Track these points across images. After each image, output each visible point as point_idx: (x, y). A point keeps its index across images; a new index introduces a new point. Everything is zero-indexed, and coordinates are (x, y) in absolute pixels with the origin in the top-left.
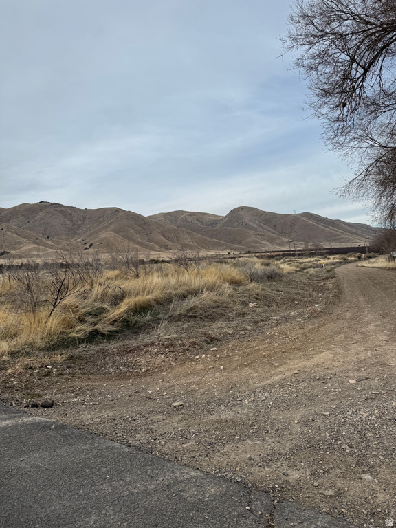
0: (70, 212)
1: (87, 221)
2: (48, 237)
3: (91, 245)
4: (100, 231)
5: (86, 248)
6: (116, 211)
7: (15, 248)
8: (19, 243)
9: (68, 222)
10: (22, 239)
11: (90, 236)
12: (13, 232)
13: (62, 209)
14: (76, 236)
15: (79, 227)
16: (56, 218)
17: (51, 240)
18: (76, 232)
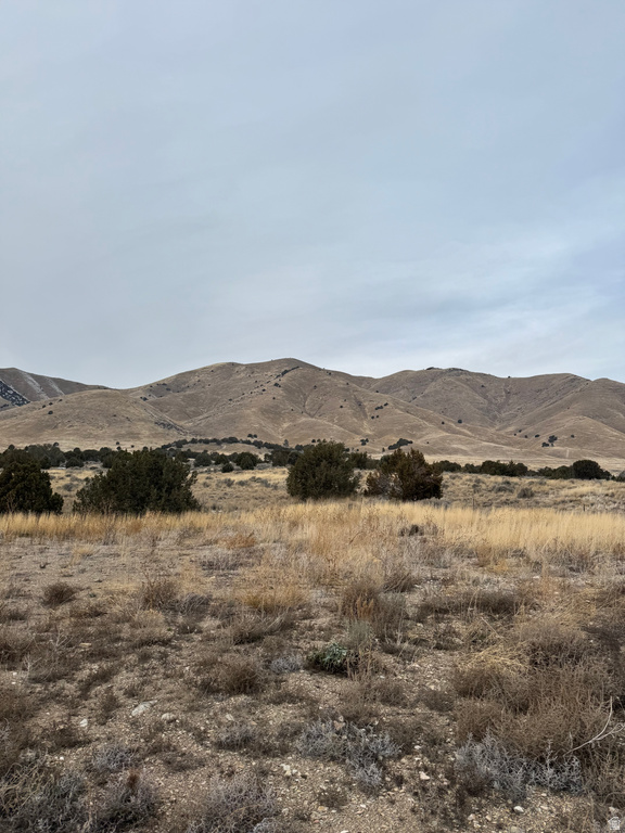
0: (482, 382)
1: (513, 399)
2: (460, 422)
3: (553, 439)
4: (549, 415)
5: (545, 445)
6: (573, 380)
7: (413, 436)
8: (418, 428)
9: (481, 399)
10: (422, 422)
11: (531, 422)
12: (401, 410)
13: (469, 377)
14: (497, 423)
15: (500, 408)
16: (460, 392)
17: (464, 427)
18: (495, 417)
